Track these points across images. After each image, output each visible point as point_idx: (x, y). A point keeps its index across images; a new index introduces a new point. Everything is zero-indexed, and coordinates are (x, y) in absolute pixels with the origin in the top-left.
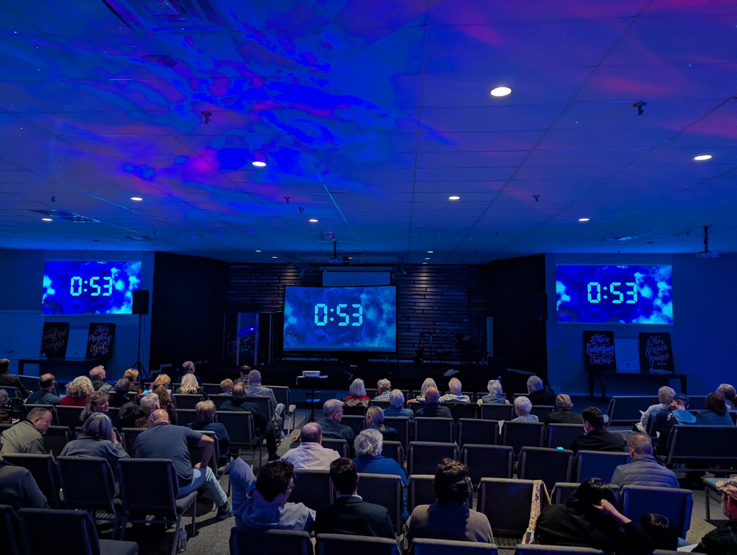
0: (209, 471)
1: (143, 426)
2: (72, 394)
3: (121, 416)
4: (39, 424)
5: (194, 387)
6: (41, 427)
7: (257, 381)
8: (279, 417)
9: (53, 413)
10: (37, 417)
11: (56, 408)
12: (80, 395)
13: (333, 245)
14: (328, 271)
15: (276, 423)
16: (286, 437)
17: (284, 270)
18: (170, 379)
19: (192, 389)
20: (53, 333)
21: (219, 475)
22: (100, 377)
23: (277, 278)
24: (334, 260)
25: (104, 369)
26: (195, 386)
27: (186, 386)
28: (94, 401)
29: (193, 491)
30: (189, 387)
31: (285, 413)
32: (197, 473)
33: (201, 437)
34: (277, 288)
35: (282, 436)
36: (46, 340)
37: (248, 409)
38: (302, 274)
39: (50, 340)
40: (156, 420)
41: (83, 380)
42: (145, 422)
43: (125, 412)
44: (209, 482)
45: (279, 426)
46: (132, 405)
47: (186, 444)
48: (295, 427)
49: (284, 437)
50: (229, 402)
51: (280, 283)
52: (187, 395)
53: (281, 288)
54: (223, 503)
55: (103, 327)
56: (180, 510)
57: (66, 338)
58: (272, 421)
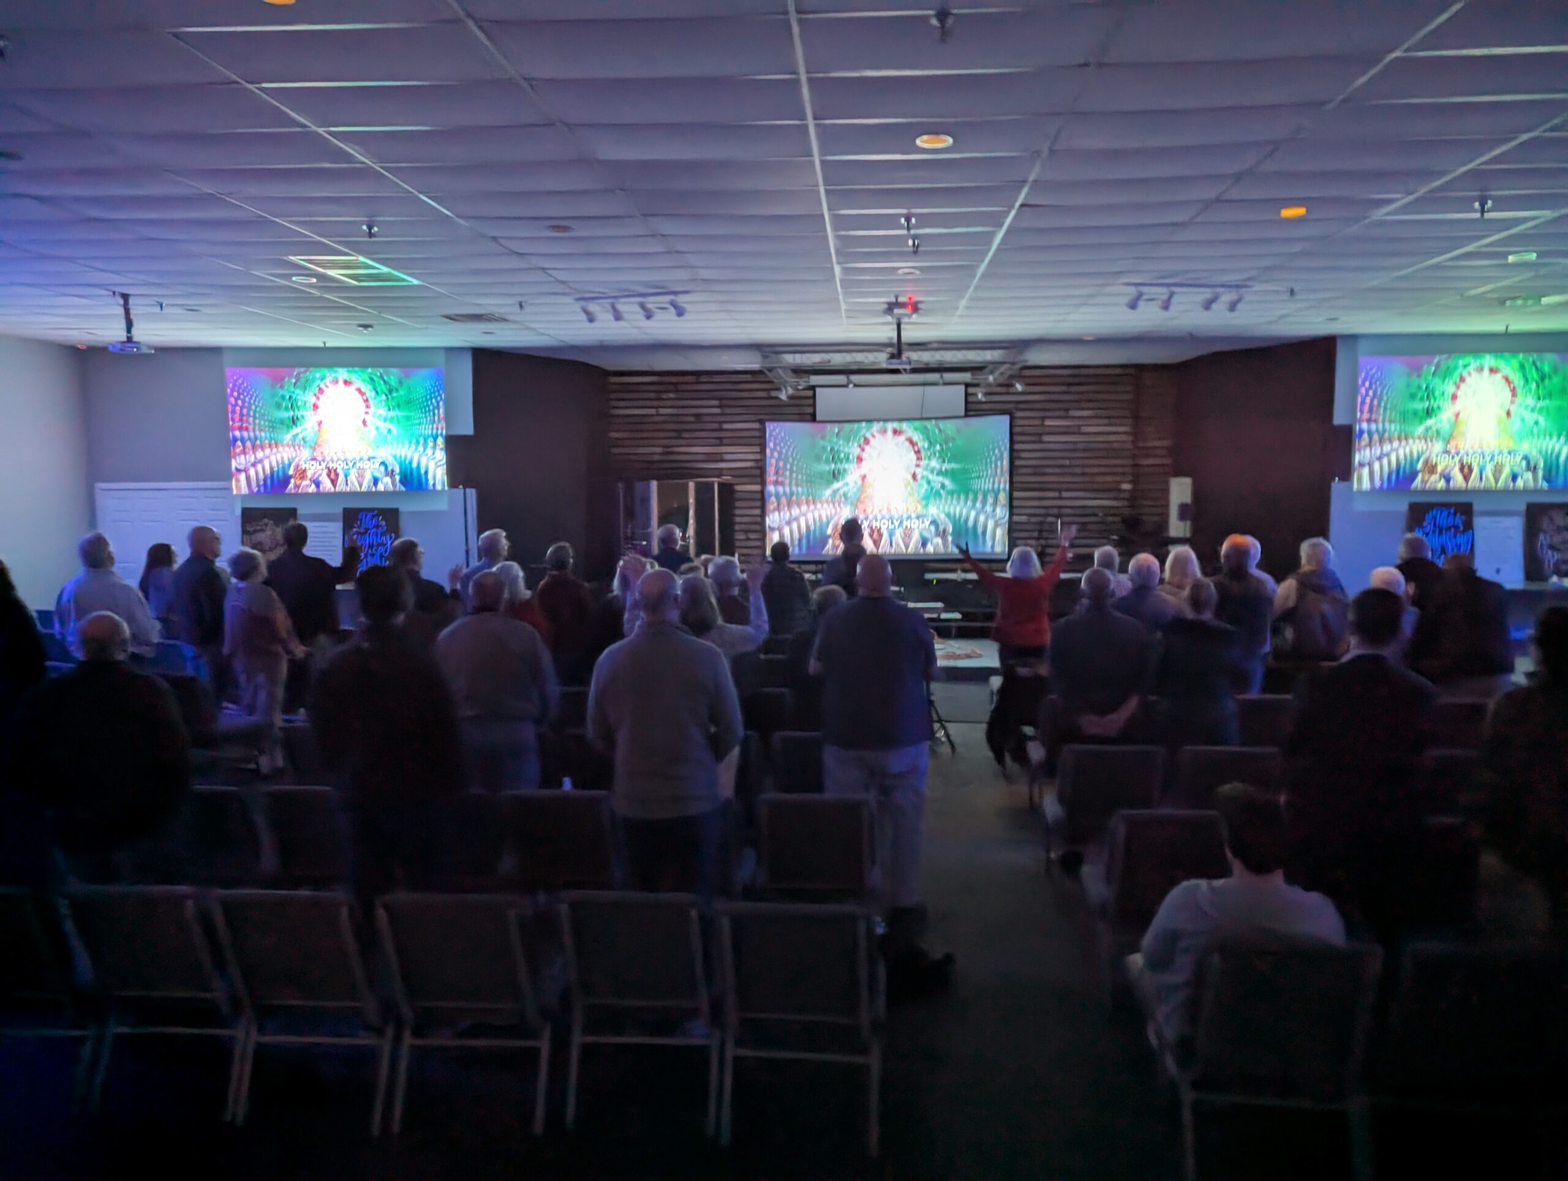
20: (264, 530)
55: (373, 516)
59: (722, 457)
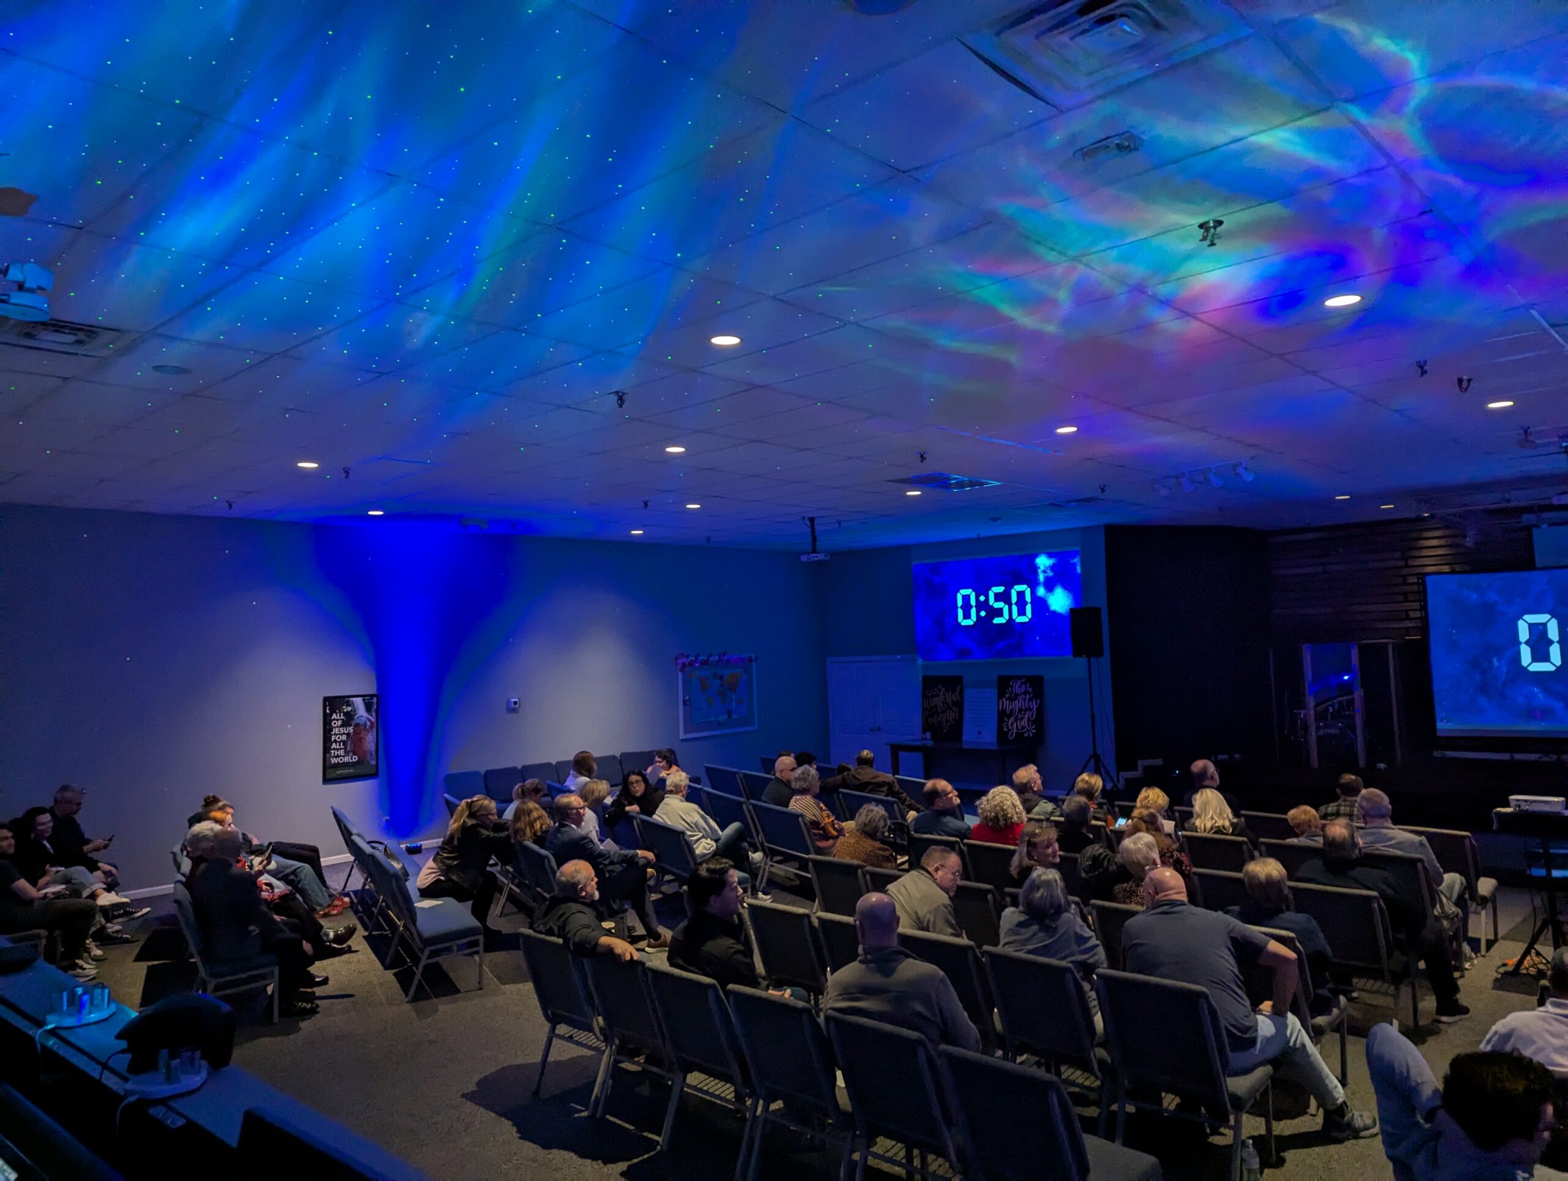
0: (1294, 1024)
1: (1131, 902)
2: (989, 819)
3: (1082, 871)
4: (942, 876)
5: (1224, 819)
6: (947, 883)
7: (1383, 816)
8: (1452, 909)
9: (961, 854)
10: (936, 863)
11: (964, 844)
12: (1002, 823)
13: (1564, 455)
14: (1551, 525)
16: (1477, 957)
17: (1415, 535)
18: (1167, 798)
19: (1220, 823)
20: (938, 696)
21: (1316, 1033)
22: (1032, 788)
23: (1398, 554)
25: (1039, 771)
26: (1225, 816)
27: (1206, 816)
28: (1032, 840)
29: (1262, 1064)
30: (1212, 818)
31: (1468, 898)
32: (1265, 1026)
33: (1267, 944)
34: (1400, 580)
35: (1466, 954)
36: (928, 708)
37: (1370, 885)
38: (1468, 542)
39: (934, 709)
40: (1161, 895)
41: (1004, 793)
42: (1134, 891)
43: (1089, 865)
44: (1294, 1049)
45: (1457, 929)
46: (1101, 850)
47: (1232, 953)
48: (1500, 936)
49: (1471, 959)
50: (1317, 863)
51: (1407, 566)
52: (1210, 835)
53: (1414, 580)
54: (1336, 1104)
55: (1023, 684)
56: (1238, 1103)
57: (959, 705)
58: (1435, 916)
59: (1407, 615)
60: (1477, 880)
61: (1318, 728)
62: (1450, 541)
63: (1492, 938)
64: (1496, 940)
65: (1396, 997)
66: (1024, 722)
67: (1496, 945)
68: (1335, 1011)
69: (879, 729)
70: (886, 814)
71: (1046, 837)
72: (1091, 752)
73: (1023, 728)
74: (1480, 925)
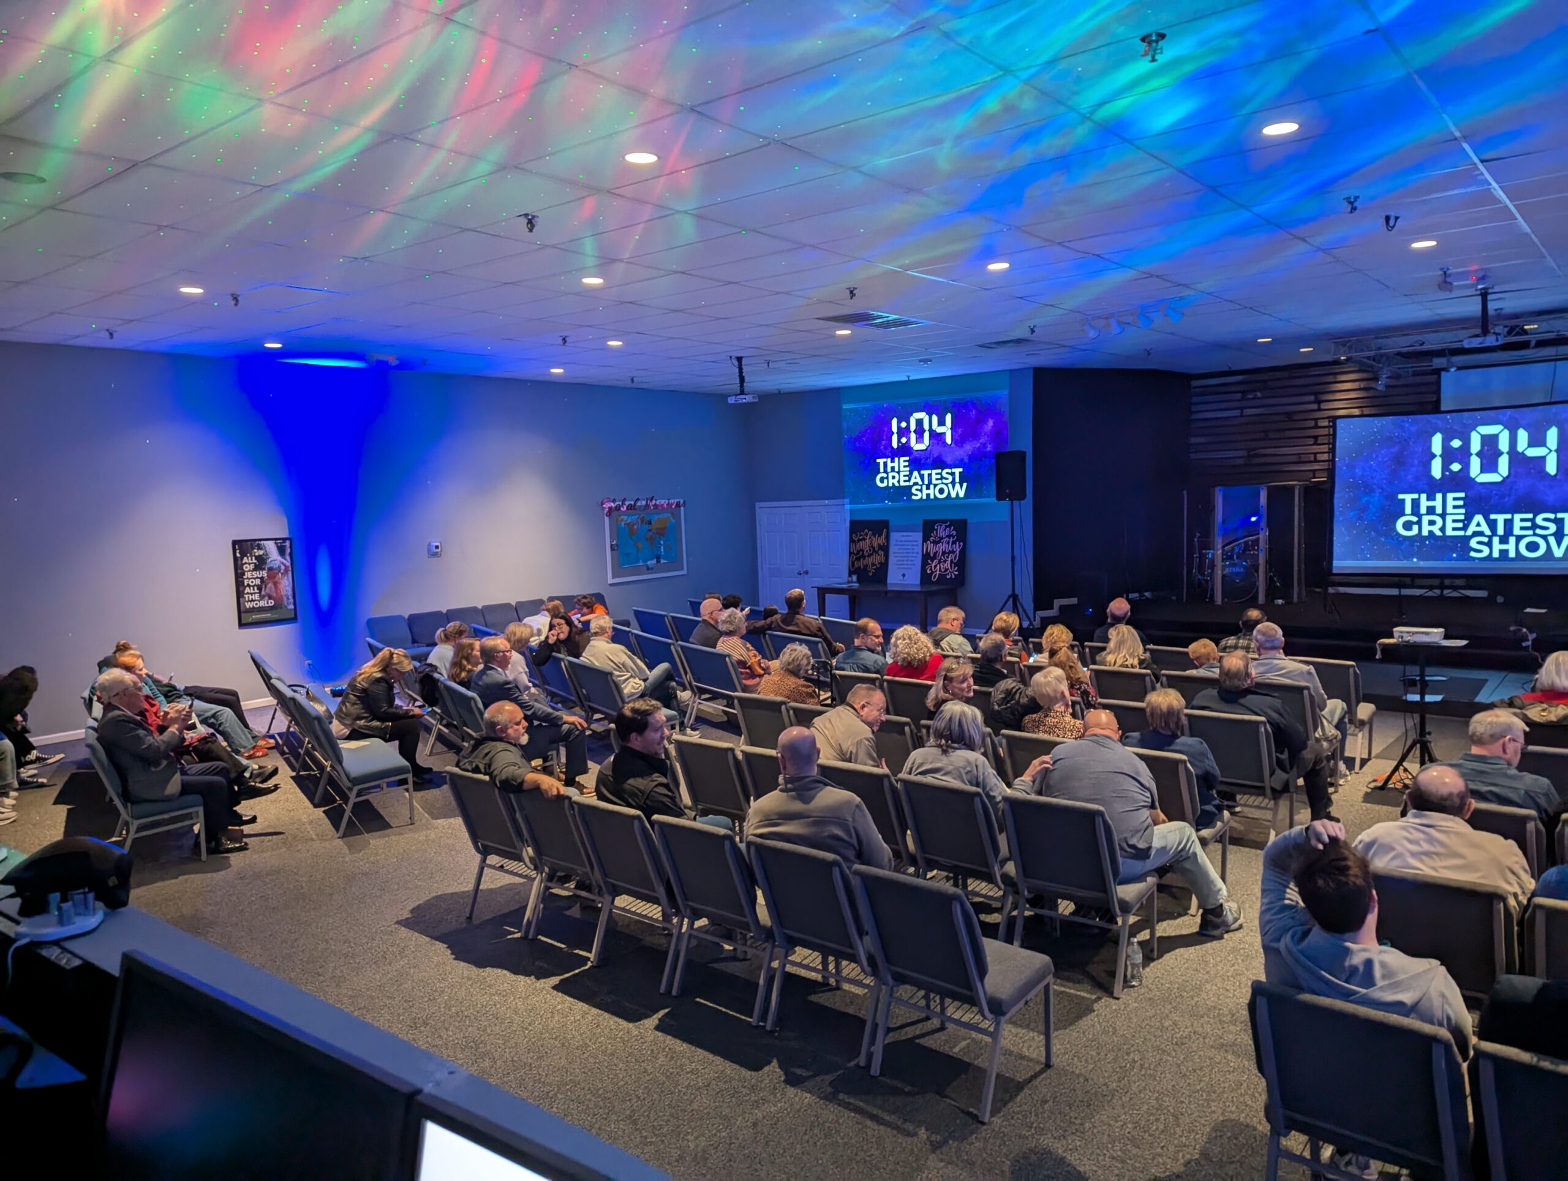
1: (1039, 731)
3: (996, 704)
4: (867, 713)
5: (1135, 655)
6: (870, 719)
7: (1275, 648)
8: (1331, 731)
10: (862, 700)
13: (1480, 297)
14: (1459, 368)
15: (1325, 744)
17: (1331, 379)
19: (1130, 659)
23: (1312, 398)
24: (1480, 340)
25: (962, 612)
26: (1137, 652)
27: (1118, 652)
28: (948, 675)
29: (1150, 873)
30: (1123, 656)
31: (1348, 722)
34: (1312, 423)
35: (1341, 771)
36: (855, 552)
37: (1257, 711)
38: (1380, 386)
39: (861, 553)
42: (1042, 722)
43: (1002, 698)
44: (1187, 857)
45: (1334, 750)
46: (1014, 684)
48: (1373, 755)
50: (1214, 692)
51: (1320, 410)
52: (1118, 669)
53: (1325, 423)
54: (1215, 902)
55: (946, 527)
56: (1125, 906)
57: (885, 549)
58: (1316, 738)
59: (1315, 458)
60: (1357, 705)
61: (1224, 568)
62: (1362, 385)
63: (1366, 756)
64: (1369, 759)
65: (1275, 810)
66: (947, 565)
67: (1369, 763)
68: (1219, 824)
69: (807, 573)
70: (809, 653)
71: (962, 672)
72: (1010, 593)
73: (946, 570)
74: (1356, 746)
